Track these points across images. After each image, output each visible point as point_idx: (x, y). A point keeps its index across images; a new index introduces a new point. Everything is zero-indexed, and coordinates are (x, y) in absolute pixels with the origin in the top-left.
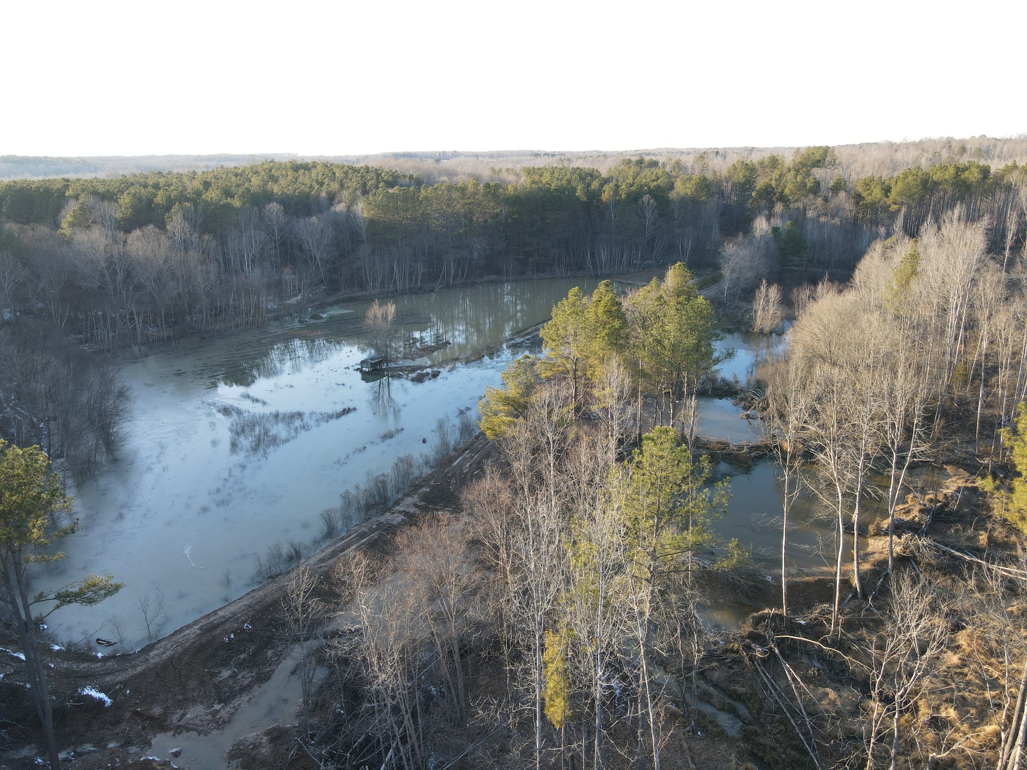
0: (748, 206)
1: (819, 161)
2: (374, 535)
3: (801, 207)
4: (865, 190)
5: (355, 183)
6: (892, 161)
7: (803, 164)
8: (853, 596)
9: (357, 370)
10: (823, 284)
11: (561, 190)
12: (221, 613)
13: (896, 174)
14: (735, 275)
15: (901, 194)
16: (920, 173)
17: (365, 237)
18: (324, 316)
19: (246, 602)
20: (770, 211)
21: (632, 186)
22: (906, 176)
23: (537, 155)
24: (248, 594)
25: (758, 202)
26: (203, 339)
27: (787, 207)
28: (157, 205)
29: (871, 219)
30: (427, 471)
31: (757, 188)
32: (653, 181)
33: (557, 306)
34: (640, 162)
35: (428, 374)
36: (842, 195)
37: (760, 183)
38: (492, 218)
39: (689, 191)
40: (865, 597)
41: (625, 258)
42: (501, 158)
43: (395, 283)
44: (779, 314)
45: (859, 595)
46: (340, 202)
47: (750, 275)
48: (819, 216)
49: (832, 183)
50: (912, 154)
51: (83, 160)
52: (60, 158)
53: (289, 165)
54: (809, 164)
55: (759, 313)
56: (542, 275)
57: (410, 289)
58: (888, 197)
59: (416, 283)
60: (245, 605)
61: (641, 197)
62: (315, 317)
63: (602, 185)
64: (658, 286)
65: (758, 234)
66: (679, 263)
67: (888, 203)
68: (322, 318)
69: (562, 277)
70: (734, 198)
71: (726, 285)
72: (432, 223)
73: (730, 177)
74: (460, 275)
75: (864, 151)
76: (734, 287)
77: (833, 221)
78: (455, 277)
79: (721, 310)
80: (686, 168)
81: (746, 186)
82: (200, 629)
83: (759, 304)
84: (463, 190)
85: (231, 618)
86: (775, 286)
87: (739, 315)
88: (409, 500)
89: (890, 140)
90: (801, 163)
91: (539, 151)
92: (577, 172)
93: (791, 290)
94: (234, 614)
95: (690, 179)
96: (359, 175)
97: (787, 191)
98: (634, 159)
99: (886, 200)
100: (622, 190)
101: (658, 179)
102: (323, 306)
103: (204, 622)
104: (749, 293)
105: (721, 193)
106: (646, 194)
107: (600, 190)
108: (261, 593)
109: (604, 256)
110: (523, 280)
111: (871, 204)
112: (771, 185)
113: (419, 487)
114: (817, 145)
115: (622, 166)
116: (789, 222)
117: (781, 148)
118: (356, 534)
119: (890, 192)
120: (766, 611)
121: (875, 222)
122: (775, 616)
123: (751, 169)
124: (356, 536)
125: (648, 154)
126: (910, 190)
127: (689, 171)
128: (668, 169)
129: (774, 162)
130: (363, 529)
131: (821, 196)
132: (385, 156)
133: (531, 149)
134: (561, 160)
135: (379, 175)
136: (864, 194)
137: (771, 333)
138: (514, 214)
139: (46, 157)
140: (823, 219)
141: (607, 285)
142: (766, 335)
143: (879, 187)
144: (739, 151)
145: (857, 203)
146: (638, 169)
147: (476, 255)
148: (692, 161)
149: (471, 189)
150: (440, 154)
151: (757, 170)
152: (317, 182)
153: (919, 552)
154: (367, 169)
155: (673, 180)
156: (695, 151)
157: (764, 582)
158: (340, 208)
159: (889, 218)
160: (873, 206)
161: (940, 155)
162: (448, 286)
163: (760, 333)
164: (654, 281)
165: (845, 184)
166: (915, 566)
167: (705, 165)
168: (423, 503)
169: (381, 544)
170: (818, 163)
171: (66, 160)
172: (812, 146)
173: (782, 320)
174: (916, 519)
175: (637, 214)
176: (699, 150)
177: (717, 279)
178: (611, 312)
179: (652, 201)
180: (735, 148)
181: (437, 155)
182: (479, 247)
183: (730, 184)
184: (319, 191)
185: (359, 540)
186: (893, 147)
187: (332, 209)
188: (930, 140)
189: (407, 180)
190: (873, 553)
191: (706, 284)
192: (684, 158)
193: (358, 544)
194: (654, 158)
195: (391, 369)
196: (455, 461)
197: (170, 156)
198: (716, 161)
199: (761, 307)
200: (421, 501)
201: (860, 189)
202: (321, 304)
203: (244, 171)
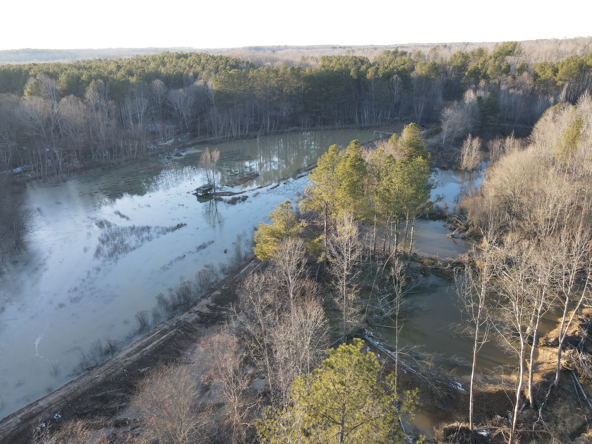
0: (462, 81)
1: (510, 51)
2: (172, 333)
3: (498, 82)
4: (541, 71)
5: (212, 67)
6: (557, 51)
7: (500, 54)
8: (526, 406)
9: (195, 194)
10: (510, 138)
11: (341, 72)
12: (41, 404)
13: (561, 61)
14: (450, 130)
15: (565, 74)
16: (578, 60)
17: (214, 102)
18: (183, 154)
19: (62, 393)
20: (476, 85)
21: (386, 69)
22: (569, 61)
23: (334, 48)
24: (66, 385)
25: (469, 79)
26: (103, 169)
27: (488, 82)
28: (83, 81)
29: (543, 91)
30: (222, 277)
31: (469, 70)
32: (402, 65)
33: (321, 158)
34: (395, 52)
35: (239, 198)
36: (525, 74)
37: (471, 66)
38: (295, 90)
39: (424, 72)
40: (536, 407)
41: (380, 116)
42: (313, 50)
43: (231, 132)
44: (479, 157)
45: (531, 406)
46: (201, 79)
47: (460, 129)
48: (509, 89)
49: (518, 66)
50: (570, 47)
51: (69, 51)
52: (55, 50)
53: (175, 55)
54: (504, 53)
55: (465, 157)
56: (327, 127)
57: (241, 136)
58: (555, 76)
59: (245, 132)
60: (61, 396)
61: (392, 76)
62: (178, 155)
63: (367, 68)
64: (397, 139)
65: (467, 102)
66: (411, 124)
67: (556, 80)
68: (181, 155)
69: (339, 129)
70: (454, 76)
71: (444, 136)
72: (257, 93)
73: (451, 62)
74: (273, 127)
75: (539, 44)
76: (449, 138)
77: (518, 92)
78: (271, 128)
79: (440, 153)
80: (424, 56)
81: (462, 68)
82: (21, 418)
83: (466, 150)
84: (277, 71)
85: (46, 408)
86: (477, 138)
87: (452, 157)
88: (204, 302)
89: (556, 38)
90: (498, 53)
91: (336, 45)
92: (354, 59)
93: (488, 141)
94: (50, 404)
95: (425, 64)
96: (215, 61)
97: (488, 72)
98: (392, 50)
99: (555, 78)
100: (380, 71)
101: (405, 63)
102: (184, 147)
103: (26, 411)
104: (459, 141)
105: (446, 73)
106: (395, 74)
107: (366, 71)
108: (76, 385)
109: (366, 115)
110: (314, 130)
111: (545, 80)
112: (478, 68)
113: (214, 290)
114: (510, 41)
115: (384, 55)
116: (488, 93)
117: (486, 42)
118: (159, 331)
119: (558, 72)
120: (455, 424)
121: (545, 93)
122: (463, 429)
123: (465, 57)
124: (159, 333)
125: (403, 47)
126: (571, 71)
127: (426, 58)
128: (412, 57)
129: (481, 52)
130: (166, 327)
131: (511, 75)
132: (244, 48)
133: (332, 44)
134: (348, 51)
135: (227, 61)
136: (540, 74)
137: (473, 170)
138: (309, 88)
139: (47, 50)
140: (511, 91)
141: (356, 143)
142: (469, 172)
143: (550, 69)
144: (459, 45)
145: (535, 80)
146: (394, 57)
147: (284, 113)
148: (428, 51)
149: (281, 71)
150: (277, 47)
151: (469, 58)
152: (189, 65)
153: (579, 366)
154: (221, 58)
155: (415, 64)
156: (432, 44)
157: (456, 392)
158: (199, 83)
159: (556, 90)
160: (545, 82)
161: (588, 48)
162: (266, 134)
163: (465, 170)
164: (394, 136)
165: (527, 67)
166: (576, 378)
167: (437, 54)
168: (214, 304)
169: (176, 339)
170: (510, 53)
171: (59, 51)
172: (506, 41)
173: (481, 161)
174: (577, 333)
175: (389, 87)
176: (435, 44)
177: (439, 131)
178: (354, 166)
179: (399, 79)
180: (457, 43)
181: (275, 48)
182: (286, 109)
183: (451, 67)
184: (189, 71)
185: (160, 337)
186: (559, 43)
187: (195, 83)
188: (581, 38)
189: (245, 64)
190: (542, 363)
191: (431, 134)
192: (423, 50)
193: (158, 341)
194: (405, 50)
195: (216, 194)
196: (243, 269)
197: (120, 49)
198: (444, 51)
199: (467, 153)
200: (213, 302)
201: (537, 70)
202: (183, 146)
203: (148, 59)
